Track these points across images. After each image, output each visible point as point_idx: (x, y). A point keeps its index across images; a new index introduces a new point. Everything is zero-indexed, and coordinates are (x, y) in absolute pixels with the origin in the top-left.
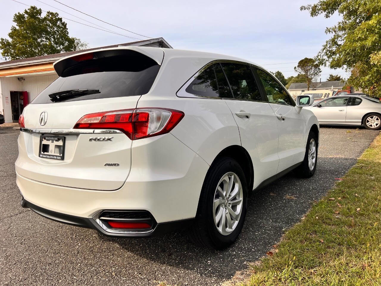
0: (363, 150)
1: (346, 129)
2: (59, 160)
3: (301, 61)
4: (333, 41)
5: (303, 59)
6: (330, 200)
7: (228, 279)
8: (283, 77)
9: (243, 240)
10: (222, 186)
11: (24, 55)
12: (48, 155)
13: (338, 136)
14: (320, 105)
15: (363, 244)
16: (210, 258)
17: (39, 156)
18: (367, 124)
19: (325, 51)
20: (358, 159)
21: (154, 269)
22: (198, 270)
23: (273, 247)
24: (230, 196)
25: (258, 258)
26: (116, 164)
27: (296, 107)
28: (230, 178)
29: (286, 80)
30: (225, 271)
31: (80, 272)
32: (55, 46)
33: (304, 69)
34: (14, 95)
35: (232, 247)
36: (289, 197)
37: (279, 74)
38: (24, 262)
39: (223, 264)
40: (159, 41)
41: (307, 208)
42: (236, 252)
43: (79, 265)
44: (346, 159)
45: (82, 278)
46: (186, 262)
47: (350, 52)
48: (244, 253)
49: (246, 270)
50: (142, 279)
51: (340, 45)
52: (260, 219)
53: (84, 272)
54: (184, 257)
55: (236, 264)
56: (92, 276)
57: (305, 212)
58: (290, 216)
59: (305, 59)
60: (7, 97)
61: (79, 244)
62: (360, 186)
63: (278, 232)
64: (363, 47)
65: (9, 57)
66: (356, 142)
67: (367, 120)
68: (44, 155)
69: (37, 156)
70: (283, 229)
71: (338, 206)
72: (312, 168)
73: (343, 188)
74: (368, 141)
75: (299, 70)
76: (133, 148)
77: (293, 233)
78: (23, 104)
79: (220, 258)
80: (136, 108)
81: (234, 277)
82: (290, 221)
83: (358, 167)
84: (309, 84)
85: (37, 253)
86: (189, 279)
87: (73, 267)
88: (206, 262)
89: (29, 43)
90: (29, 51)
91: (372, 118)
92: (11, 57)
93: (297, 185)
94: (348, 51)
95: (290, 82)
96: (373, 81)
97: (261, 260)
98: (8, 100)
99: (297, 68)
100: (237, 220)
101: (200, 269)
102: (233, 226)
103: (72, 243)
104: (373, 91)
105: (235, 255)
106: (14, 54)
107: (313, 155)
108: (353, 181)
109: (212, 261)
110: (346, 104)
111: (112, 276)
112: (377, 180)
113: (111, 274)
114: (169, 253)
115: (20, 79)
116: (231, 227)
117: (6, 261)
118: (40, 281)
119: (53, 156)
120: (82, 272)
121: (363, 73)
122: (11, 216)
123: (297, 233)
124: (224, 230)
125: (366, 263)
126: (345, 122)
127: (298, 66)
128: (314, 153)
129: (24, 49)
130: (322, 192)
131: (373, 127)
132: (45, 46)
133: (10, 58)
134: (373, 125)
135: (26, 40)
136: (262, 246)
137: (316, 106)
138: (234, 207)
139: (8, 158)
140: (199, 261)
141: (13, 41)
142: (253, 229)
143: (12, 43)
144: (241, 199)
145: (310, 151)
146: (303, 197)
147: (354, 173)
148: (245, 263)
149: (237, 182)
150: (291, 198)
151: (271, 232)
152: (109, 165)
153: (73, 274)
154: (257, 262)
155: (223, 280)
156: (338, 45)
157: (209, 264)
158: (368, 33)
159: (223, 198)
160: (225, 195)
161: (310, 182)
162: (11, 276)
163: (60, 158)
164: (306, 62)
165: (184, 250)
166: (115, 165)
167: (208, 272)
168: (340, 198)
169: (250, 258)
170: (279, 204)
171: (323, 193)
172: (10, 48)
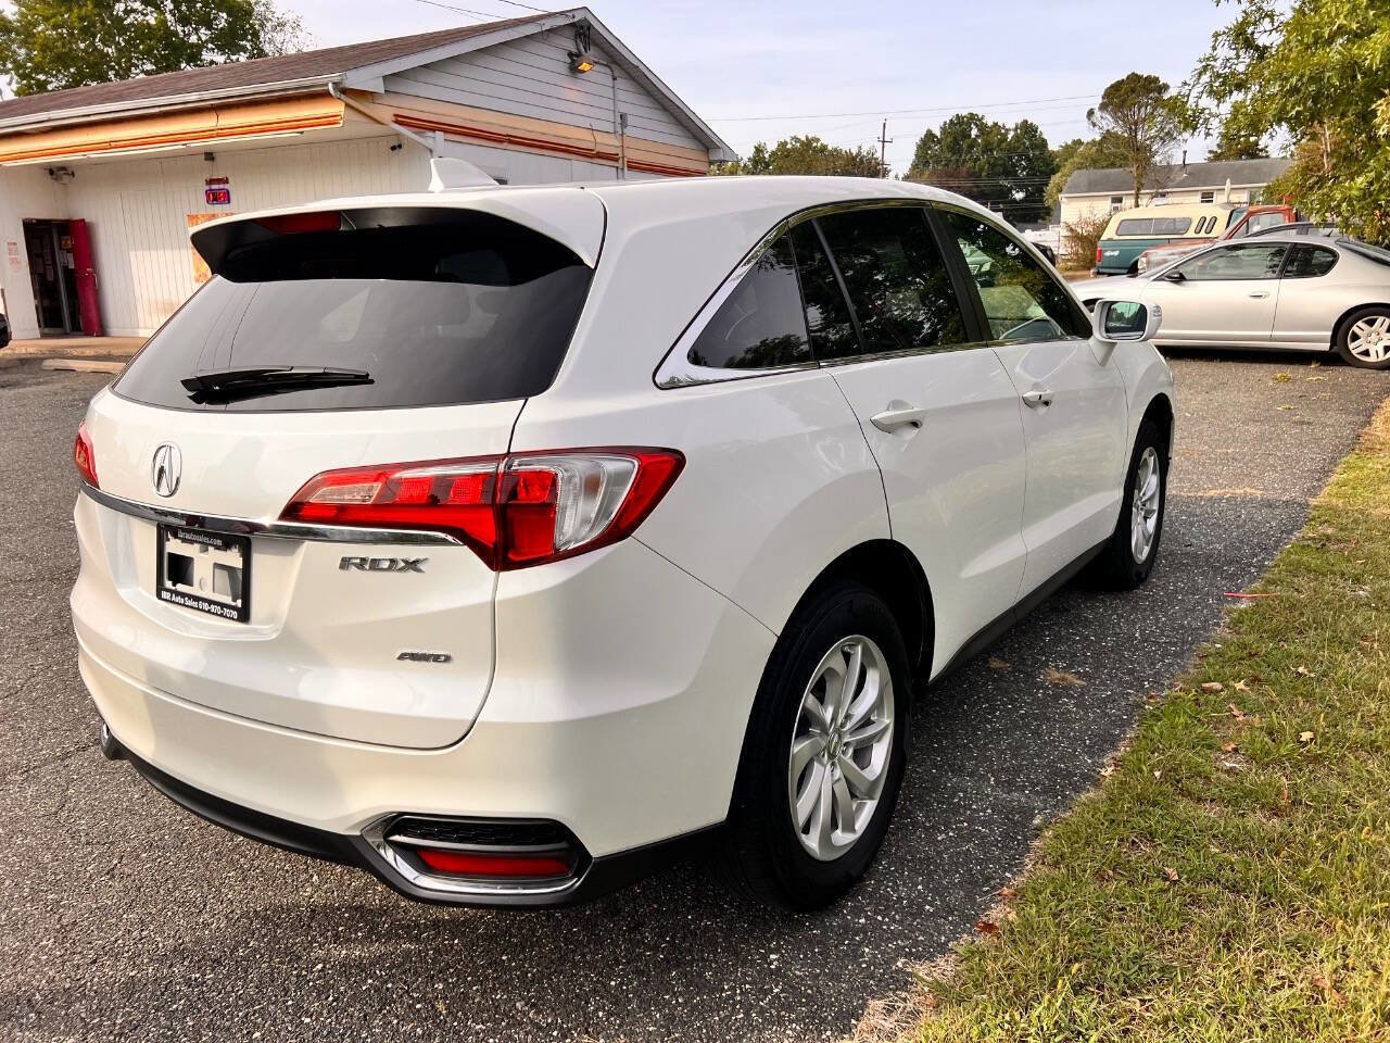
0: (1334, 462)
1: (1272, 366)
2: (233, 619)
3: (1112, 86)
4: (1241, 34)
5: (1120, 79)
6: (1204, 691)
7: (843, 1032)
8: (1044, 143)
9: (894, 864)
10: (820, 691)
11: (67, 68)
12: (191, 597)
13: (1242, 398)
14: (1181, 274)
15: (1317, 891)
16: (778, 943)
17: (159, 596)
18: (1351, 346)
19: (1205, 78)
20: (1313, 502)
21: (582, 985)
22: (736, 994)
23: (999, 895)
24: (848, 717)
25: (946, 943)
26: (439, 656)
27: (1091, 341)
28: (847, 657)
29: (1053, 155)
30: (830, 996)
31: (323, 997)
32: (179, 28)
33: (1125, 119)
34: (37, 233)
35: (854, 897)
36: (1057, 675)
37: (1026, 133)
38: (126, 955)
39: (822, 967)
40: (575, 20)
41: (1125, 725)
42: (867, 918)
43: (320, 966)
44: (1270, 505)
45: (330, 1023)
46: (693, 960)
47: (1299, 84)
48: (895, 921)
49: (904, 995)
50: (540, 1028)
51: (1265, 47)
52: (952, 772)
53: (338, 997)
54: (684, 939)
55: (868, 967)
56: (365, 1016)
57: (1113, 743)
58: (1061, 759)
59: (1128, 78)
60: (15, 244)
61: (315, 877)
62: (1316, 629)
63: (1017, 831)
64: (1350, 68)
65: (8, 76)
66: (1309, 423)
67: (1353, 332)
68: (178, 593)
69: (151, 594)
70: (1033, 816)
71: (1235, 716)
72: (1143, 554)
73: (1251, 638)
74: (1350, 418)
75: (1107, 122)
76: (501, 602)
77: (1069, 838)
78: (72, 266)
79: (811, 942)
80: (509, 452)
81: (862, 1025)
82: (1062, 783)
83: (1310, 539)
84: (1140, 176)
85: (169, 913)
86: (704, 1031)
87: (298, 976)
88: (765, 957)
89: (81, 19)
90: (84, 51)
91: (1371, 323)
92: (16, 78)
93: (1087, 623)
94: (1294, 80)
95: (1068, 164)
96: (1383, 197)
97: (956, 952)
98: (17, 253)
99: (1098, 113)
100: (872, 798)
101: (741, 989)
102: (858, 818)
103: (287, 871)
104: (1382, 225)
105: (864, 930)
106: (29, 64)
107: (1148, 505)
108: (1293, 607)
109: (782, 955)
110: (1277, 270)
111: (437, 1014)
112: (1379, 602)
113: (433, 1006)
114: (633, 919)
115: (57, 172)
116: (850, 828)
117: (63, 951)
118: (185, 1036)
119: (211, 602)
120: (331, 998)
121: (1348, 161)
122: (66, 755)
123: (1083, 842)
124: (825, 840)
125: (1325, 973)
126: (1271, 339)
127: (1103, 107)
128: (1151, 498)
129: (64, 46)
130: (1176, 655)
131: (1372, 359)
132: (143, 32)
133: (14, 81)
134: (1372, 353)
135: (70, 10)
136: (961, 893)
137: (1163, 280)
138: (862, 754)
139: (35, 497)
140: (737, 954)
141: (22, 15)
142: (927, 817)
143: (18, 21)
144: (887, 720)
145: (1140, 492)
146: (1109, 674)
147: (1295, 569)
148: (899, 964)
149: (874, 664)
150: (1063, 679)
151: (992, 830)
152: (414, 657)
153: (298, 1007)
154: (940, 961)
155: (824, 1037)
156: (1257, 48)
157: (773, 967)
158: (1371, 13)
159: (825, 731)
160: (832, 720)
161: (1134, 609)
162: (83, 1015)
163: (235, 614)
164: (1133, 91)
165: (684, 905)
166: (436, 658)
167: (771, 1003)
168: (1240, 685)
169: (916, 943)
170: (1021, 708)
171: (1182, 659)
172: (13, 41)
